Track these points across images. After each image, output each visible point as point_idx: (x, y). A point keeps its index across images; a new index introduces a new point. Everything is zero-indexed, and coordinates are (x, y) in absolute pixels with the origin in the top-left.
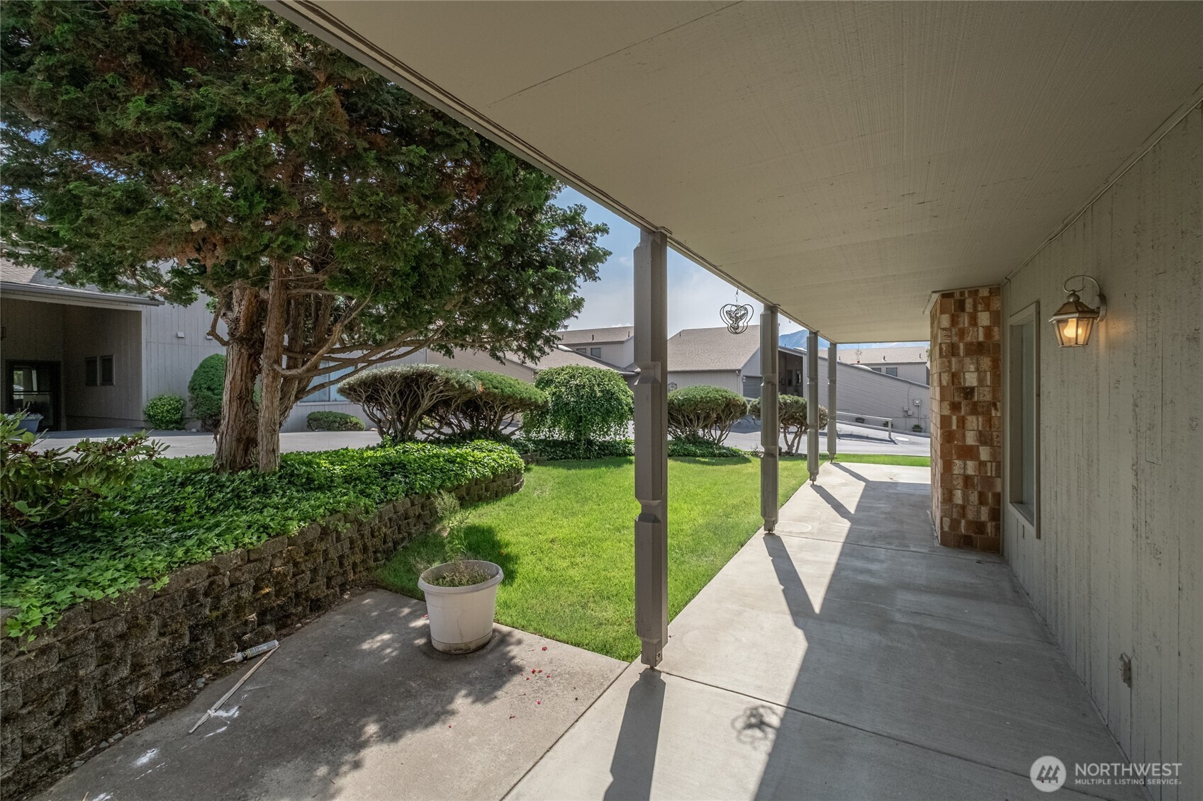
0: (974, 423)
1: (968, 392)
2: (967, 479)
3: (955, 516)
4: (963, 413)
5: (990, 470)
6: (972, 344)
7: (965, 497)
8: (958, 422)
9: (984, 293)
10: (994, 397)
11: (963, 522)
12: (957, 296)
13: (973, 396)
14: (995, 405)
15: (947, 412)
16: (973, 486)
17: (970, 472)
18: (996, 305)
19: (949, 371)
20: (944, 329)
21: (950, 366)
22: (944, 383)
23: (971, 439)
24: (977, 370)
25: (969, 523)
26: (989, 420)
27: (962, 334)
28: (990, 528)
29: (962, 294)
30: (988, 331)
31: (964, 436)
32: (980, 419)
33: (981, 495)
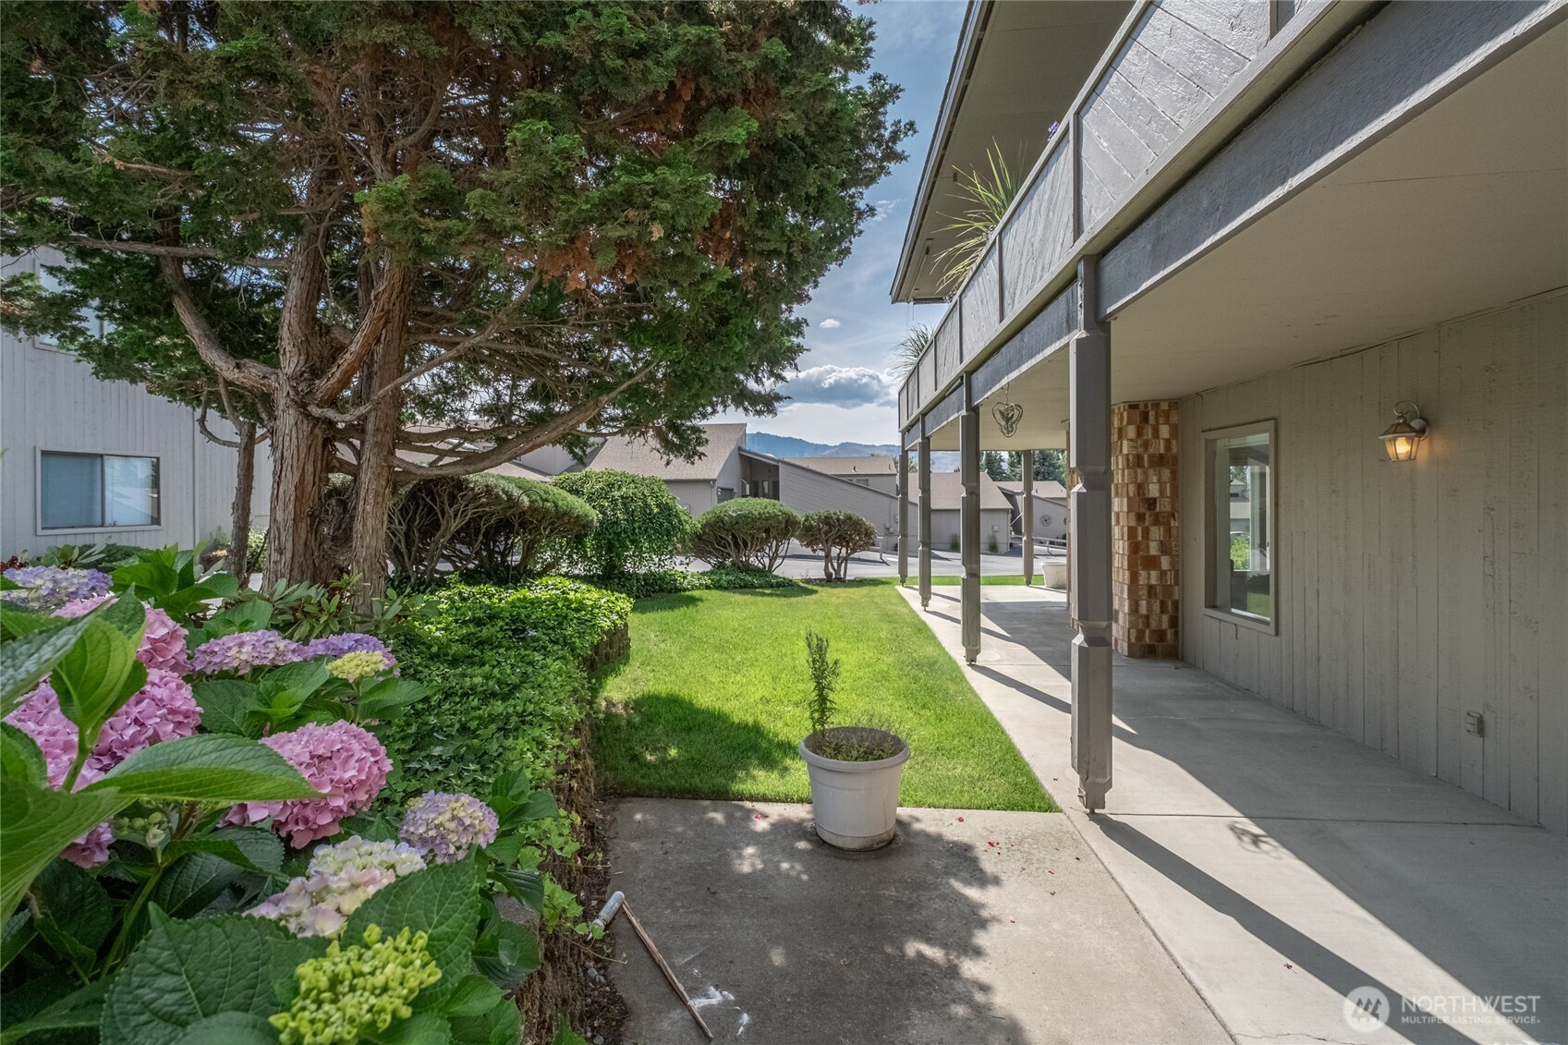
0: (1157, 533)
1: (1151, 503)
2: (1151, 588)
3: (1140, 626)
4: (1147, 524)
5: (1170, 580)
6: (1154, 456)
7: (1149, 607)
8: (1143, 533)
9: (1165, 406)
10: (1173, 508)
11: (1147, 631)
12: (1142, 407)
13: (1155, 507)
14: (1173, 515)
15: (1133, 523)
16: (1156, 595)
17: (1153, 582)
18: (1174, 419)
19: (1135, 482)
20: (1131, 440)
21: (1136, 477)
22: (1131, 494)
23: (1154, 549)
24: (1159, 481)
25: (1153, 632)
26: (1169, 531)
27: (1146, 445)
28: (1169, 636)
29: (1146, 406)
30: (1168, 442)
31: (1148, 547)
32: (1162, 529)
33: (1163, 603)
